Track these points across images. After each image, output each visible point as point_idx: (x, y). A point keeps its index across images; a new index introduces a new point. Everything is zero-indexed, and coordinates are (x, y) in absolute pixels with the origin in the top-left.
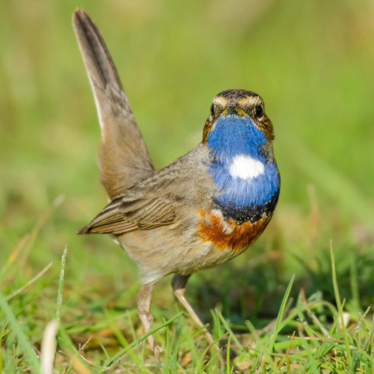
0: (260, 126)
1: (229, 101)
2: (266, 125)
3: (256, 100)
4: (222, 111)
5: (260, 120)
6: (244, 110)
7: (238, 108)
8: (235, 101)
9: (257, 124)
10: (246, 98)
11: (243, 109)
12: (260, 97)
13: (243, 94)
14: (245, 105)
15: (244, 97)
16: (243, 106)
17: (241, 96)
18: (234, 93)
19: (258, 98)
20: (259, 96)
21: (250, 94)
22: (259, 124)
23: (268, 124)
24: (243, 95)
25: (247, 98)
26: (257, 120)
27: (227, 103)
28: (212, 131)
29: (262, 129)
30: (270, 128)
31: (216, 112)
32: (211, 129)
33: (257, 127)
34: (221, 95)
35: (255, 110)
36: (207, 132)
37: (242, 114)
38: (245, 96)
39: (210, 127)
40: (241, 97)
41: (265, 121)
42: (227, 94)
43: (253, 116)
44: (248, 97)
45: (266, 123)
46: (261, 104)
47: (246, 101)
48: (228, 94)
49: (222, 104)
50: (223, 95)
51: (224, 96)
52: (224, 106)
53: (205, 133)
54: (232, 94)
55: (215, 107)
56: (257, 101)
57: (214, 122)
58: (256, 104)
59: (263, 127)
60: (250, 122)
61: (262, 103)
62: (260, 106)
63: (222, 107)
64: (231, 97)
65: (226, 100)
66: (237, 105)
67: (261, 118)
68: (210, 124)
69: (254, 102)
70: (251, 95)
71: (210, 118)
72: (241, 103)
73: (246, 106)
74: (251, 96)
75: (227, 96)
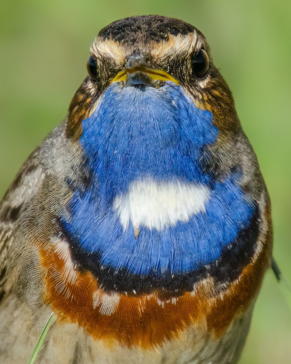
0: (203, 100)
1: (129, 53)
2: (216, 98)
3: (191, 42)
4: (114, 72)
5: (203, 87)
6: (165, 69)
7: (151, 67)
8: (143, 49)
9: (195, 97)
10: (167, 39)
11: (161, 66)
12: (199, 33)
13: (160, 32)
14: (165, 58)
15: (163, 38)
16: (162, 59)
17: (155, 35)
18: (139, 28)
19: (195, 36)
20: (196, 29)
21: (175, 29)
22: (201, 97)
23: (222, 94)
24: (162, 33)
25: (170, 40)
26: (195, 86)
27: (125, 55)
28: (93, 115)
29: (209, 107)
30: (227, 104)
31: (102, 74)
32: (90, 111)
33: (197, 103)
34: (109, 34)
35: (189, 66)
36: (81, 119)
37: (161, 82)
38: (166, 36)
39: (89, 106)
40: (157, 38)
41: (214, 87)
42: (123, 34)
43: (187, 78)
44: (171, 36)
45: (216, 93)
46: (202, 48)
47: (168, 46)
48: (124, 31)
49: (112, 56)
50: (114, 34)
51: (117, 37)
52: (118, 62)
53: (76, 120)
54: (135, 31)
55: (99, 63)
56: (193, 44)
57: (99, 96)
58: (191, 51)
59: (209, 101)
60: (181, 96)
61: (204, 46)
62: (200, 52)
63: (114, 63)
64: (134, 41)
65: (123, 48)
66: (149, 58)
67: (204, 80)
68: (89, 100)
69: (185, 46)
70: (179, 31)
71: (90, 89)
72: (157, 53)
73: (169, 57)
74: (179, 35)
75: (123, 37)
